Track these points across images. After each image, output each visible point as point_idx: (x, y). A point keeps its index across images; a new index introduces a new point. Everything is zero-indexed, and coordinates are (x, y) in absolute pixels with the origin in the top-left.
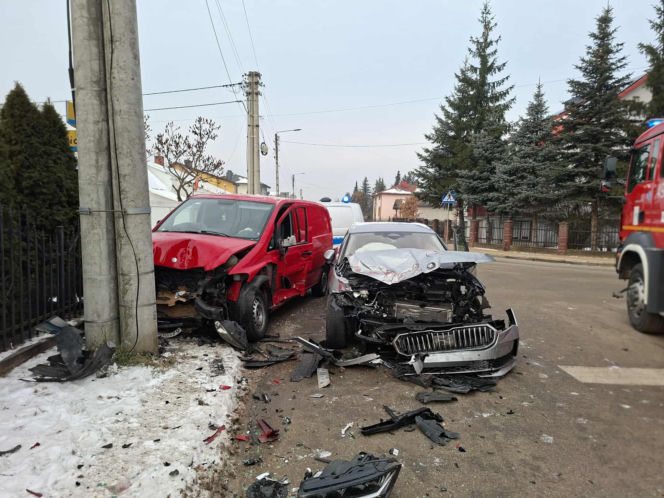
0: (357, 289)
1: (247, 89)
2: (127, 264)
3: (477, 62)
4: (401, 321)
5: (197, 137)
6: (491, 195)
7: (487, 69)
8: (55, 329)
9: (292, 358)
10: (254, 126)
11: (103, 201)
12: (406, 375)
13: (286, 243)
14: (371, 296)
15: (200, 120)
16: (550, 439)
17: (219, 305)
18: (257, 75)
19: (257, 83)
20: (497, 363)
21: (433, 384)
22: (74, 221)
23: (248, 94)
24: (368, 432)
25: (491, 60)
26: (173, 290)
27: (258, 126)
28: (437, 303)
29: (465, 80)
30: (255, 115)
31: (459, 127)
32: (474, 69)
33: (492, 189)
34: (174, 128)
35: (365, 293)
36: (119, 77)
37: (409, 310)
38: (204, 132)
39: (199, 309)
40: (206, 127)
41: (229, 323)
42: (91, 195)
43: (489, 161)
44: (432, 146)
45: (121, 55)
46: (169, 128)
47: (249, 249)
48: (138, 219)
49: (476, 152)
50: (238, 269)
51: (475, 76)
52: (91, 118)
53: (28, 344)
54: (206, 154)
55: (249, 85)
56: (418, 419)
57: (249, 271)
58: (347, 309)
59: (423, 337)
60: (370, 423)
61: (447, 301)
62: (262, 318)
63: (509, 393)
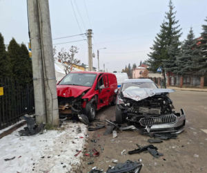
0: (126, 103)
2: (49, 96)
3: (168, 21)
4: (142, 114)
5: (71, 52)
6: (175, 68)
7: (172, 23)
8: (26, 118)
9: (104, 127)
10: (90, 48)
11: (40, 75)
12: (144, 133)
13: (101, 87)
14: (131, 105)
15: (72, 47)
16: (197, 156)
17: (79, 109)
18: (91, 30)
19: (91, 33)
20: (177, 128)
21: (154, 136)
22: (32, 82)
23: (88, 37)
24: (130, 153)
25: (173, 20)
26: (64, 104)
28: (155, 107)
29: (164, 27)
30: (90, 44)
31: (162, 44)
32: (167, 23)
33: (175, 65)
34: (64, 50)
35: (129, 104)
36: (44, 34)
37: (145, 110)
38: (74, 51)
39: (73, 111)
40: (74, 49)
41: (83, 115)
42: (36, 74)
43: (173, 56)
44: (152, 51)
45: (45, 27)
46: (62, 50)
47: (89, 90)
48: (52, 81)
49: (169, 53)
50: (85, 97)
51: (167, 26)
52: (36, 48)
53: (18, 123)
54: (75, 58)
55: (88, 34)
56: (149, 149)
58: (123, 110)
59: (150, 119)
60: (131, 150)
61: (158, 106)
62: (94, 113)
63: (182, 139)
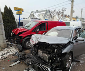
5: (63, 11)
15: (63, 8)
23: (72, 1)
27: (73, 7)
30: (73, 5)
57: (23, 36)
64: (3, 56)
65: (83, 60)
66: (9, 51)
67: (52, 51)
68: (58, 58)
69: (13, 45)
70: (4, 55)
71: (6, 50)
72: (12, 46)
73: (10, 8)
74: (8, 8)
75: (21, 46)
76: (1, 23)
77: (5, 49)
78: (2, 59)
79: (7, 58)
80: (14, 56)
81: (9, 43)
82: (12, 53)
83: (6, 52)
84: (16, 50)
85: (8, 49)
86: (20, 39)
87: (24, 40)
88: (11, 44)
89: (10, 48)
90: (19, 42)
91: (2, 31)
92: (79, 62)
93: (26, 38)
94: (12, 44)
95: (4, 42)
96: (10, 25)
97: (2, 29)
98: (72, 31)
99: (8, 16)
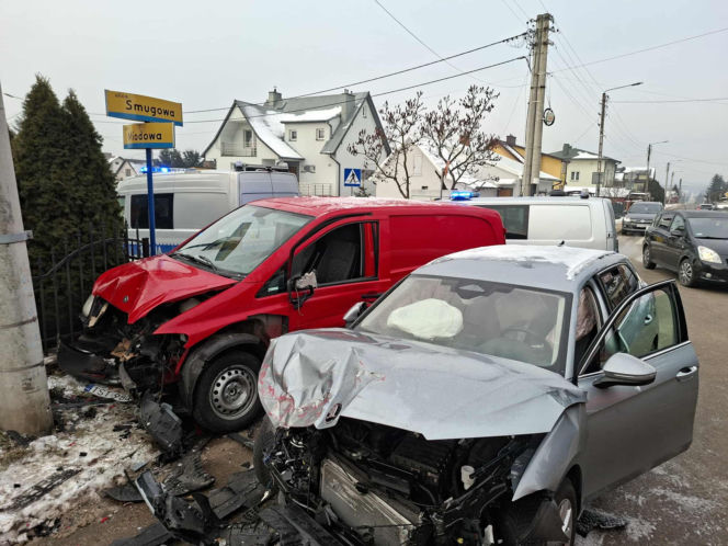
1: (534, 40)
10: (539, 88)
15: (473, 89)
18: (548, 17)
19: (547, 29)
23: (534, 45)
27: (543, 87)
30: (541, 74)
34: (449, 103)
38: (478, 105)
40: (480, 96)
46: (444, 103)
55: (537, 33)
57: (192, 330)
64: (27, 510)
65: (644, 513)
66: (73, 461)
67: (433, 476)
68: (483, 526)
69: (103, 401)
70: (32, 499)
71: (51, 451)
72: (91, 415)
73: (72, 102)
74: (55, 101)
75: (169, 408)
76: (5, 232)
77: (38, 445)
78: (23, 538)
79: (57, 522)
80: (115, 509)
81: (67, 385)
82: (101, 481)
83: (49, 468)
84: (130, 449)
85: (63, 445)
86: (159, 356)
87: (195, 366)
88: (81, 389)
89: (81, 433)
90: (152, 380)
91: (17, 301)
92: (621, 529)
93: (210, 350)
94: (96, 391)
95: (28, 387)
96: (73, 237)
97: (14, 285)
98: (562, 302)
99: (61, 165)
